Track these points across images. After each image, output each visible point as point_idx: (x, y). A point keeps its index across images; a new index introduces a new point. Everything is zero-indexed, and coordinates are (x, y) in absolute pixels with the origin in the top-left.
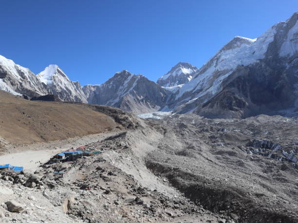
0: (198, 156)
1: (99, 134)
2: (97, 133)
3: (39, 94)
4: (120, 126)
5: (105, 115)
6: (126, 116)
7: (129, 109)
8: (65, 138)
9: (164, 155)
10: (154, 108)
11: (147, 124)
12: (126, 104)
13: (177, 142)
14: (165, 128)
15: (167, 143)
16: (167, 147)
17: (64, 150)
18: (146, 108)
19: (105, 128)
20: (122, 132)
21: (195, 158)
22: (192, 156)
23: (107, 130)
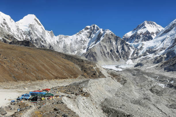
0: (152, 107)
1: (65, 80)
2: (64, 78)
3: (16, 39)
4: (85, 74)
5: (73, 63)
6: (91, 65)
7: (95, 60)
8: (35, 80)
9: (120, 101)
10: (118, 61)
11: (109, 73)
12: (93, 55)
13: (134, 92)
14: (125, 79)
15: (124, 92)
16: (124, 95)
17: (32, 90)
18: (111, 60)
19: (72, 75)
20: (86, 79)
21: (149, 108)
22: (146, 106)
23: (72, 76)
